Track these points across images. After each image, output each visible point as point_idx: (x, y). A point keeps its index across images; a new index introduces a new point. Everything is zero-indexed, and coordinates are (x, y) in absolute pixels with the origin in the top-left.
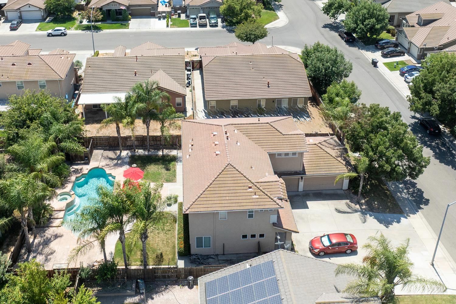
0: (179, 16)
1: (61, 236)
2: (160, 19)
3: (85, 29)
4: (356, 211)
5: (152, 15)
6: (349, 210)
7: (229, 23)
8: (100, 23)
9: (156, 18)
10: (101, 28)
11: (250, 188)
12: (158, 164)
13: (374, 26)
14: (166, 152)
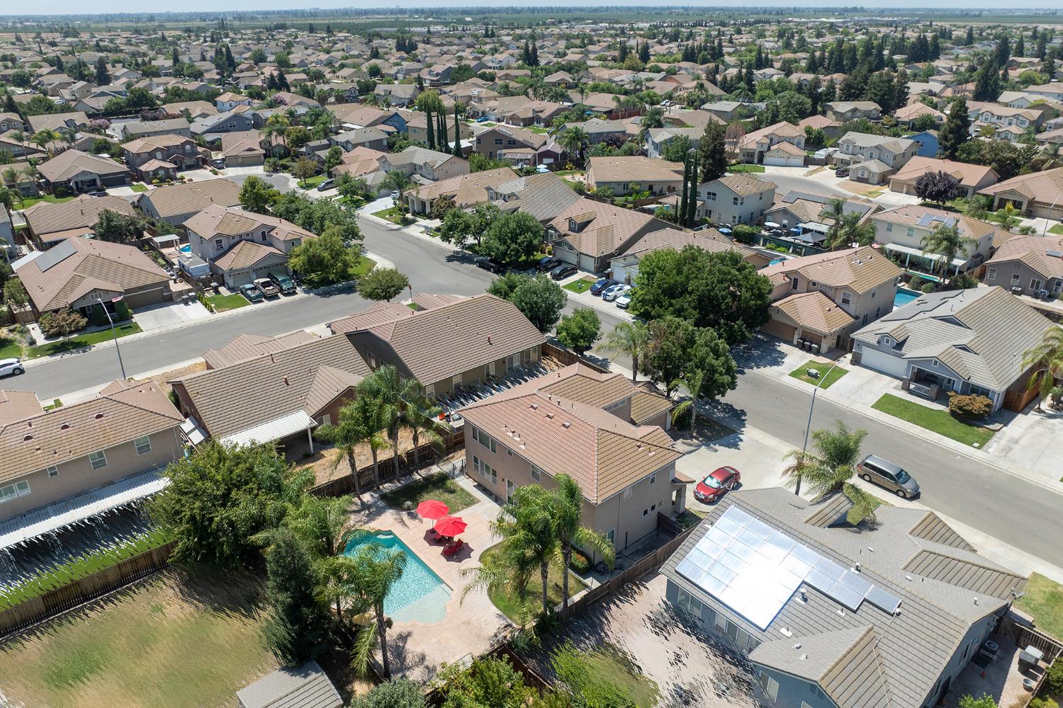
0: (217, 292)
1: (409, 634)
2: (186, 304)
3: (52, 352)
4: (699, 446)
5: (168, 301)
6: (693, 448)
7: (309, 284)
8: (76, 335)
9: (177, 303)
10: (86, 342)
11: (639, 447)
12: (430, 492)
13: (531, 242)
14: (423, 472)
